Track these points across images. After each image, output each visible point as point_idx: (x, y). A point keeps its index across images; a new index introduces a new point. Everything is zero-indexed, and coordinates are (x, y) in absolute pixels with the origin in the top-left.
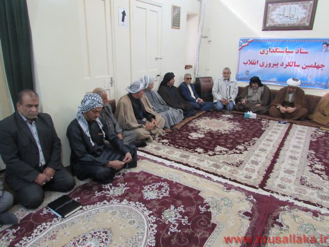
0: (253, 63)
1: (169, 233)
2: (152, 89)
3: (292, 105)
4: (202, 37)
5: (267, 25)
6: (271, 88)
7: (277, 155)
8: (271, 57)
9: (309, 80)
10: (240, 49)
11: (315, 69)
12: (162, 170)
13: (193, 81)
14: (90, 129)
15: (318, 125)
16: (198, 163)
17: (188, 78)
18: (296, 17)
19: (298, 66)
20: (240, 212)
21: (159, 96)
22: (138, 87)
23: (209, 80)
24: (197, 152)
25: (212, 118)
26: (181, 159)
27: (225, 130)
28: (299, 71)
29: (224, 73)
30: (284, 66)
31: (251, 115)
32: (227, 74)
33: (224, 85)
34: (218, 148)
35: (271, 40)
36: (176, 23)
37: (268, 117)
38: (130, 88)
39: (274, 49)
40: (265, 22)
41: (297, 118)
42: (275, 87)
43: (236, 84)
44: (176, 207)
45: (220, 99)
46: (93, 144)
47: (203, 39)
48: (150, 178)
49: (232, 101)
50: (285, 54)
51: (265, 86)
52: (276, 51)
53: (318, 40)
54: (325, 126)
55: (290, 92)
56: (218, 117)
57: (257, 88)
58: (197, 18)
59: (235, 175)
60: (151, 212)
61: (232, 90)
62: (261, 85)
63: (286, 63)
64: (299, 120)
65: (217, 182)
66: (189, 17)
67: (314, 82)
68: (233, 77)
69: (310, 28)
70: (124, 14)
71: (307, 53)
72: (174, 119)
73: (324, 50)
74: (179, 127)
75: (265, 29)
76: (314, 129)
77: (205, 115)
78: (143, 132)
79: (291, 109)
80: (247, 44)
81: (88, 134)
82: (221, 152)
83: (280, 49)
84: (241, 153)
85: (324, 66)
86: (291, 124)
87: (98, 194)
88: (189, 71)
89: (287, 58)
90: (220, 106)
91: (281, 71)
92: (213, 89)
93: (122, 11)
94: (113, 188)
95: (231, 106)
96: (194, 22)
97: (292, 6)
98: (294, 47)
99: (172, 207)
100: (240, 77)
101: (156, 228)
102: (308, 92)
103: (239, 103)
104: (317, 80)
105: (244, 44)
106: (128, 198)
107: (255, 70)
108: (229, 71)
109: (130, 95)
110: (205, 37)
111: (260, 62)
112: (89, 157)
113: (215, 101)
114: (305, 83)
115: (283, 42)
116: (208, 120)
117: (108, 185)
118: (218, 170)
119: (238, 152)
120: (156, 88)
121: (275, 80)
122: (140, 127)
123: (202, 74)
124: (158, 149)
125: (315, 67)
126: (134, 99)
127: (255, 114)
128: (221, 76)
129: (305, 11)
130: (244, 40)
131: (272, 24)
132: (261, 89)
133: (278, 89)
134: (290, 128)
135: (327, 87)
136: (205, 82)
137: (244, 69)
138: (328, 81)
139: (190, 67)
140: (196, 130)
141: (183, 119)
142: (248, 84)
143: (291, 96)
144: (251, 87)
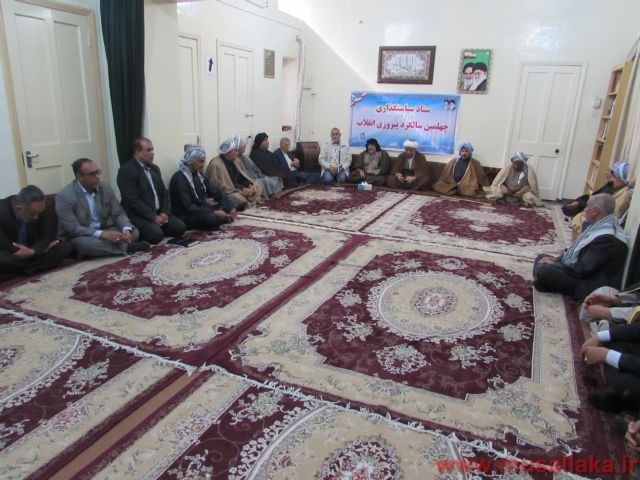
0: (368, 124)
3: (411, 173)
4: (303, 88)
5: (383, 77)
6: (391, 155)
7: (382, 214)
8: (390, 116)
9: (433, 144)
10: (352, 106)
11: (438, 131)
12: (266, 224)
13: (292, 147)
15: (438, 194)
16: (302, 220)
18: (413, 69)
19: (420, 127)
20: (337, 241)
21: (252, 162)
23: (315, 146)
24: (300, 213)
25: (318, 189)
26: (284, 218)
27: (333, 199)
28: (420, 132)
29: (333, 134)
30: (405, 127)
31: (366, 186)
32: (336, 136)
33: (333, 151)
34: (323, 211)
35: (388, 95)
36: (269, 71)
38: (221, 148)
39: (392, 106)
40: (380, 72)
41: (417, 188)
42: (394, 153)
43: (348, 150)
44: (283, 240)
45: (329, 168)
46: (197, 197)
47: (304, 91)
48: (255, 228)
49: (343, 170)
50: (405, 112)
51: (384, 152)
52: (395, 109)
53: (439, 96)
54: (445, 194)
55: (409, 157)
56: (325, 190)
57: (374, 153)
58: (296, 62)
59: (337, 226)
60: (262, 243)
61: (343, 156)
62: (378, 148)
63: (406, 123)
64: (419, 190)
65: (320, 229)
66: (286, 61)
67: (437, 147)
68: (344, 140)
69: (429, 81)
70: (211, 62)
71: (428, 111)
72: (272, 186)
73: (446, 108)
74: (279, 197)
75: (381, 81)
76: (434, 198)
77: (309, 188)
79: (410, 179)
80: (360, 99)
81: (193, 185)
82: (325, 213)
83: (399, 106)
84: (346, 214)
85: (447, 127)
86: (410, 194)
87: (209, 236)
88: (287, 135)
89: (407, 117)
90: (329, 177)
91: (401, 132)
92: (320, 157)
93: (209, 59)
94: (222, 233)
95: (342, 177)
96: (293, 68)
97: (408, 55)
98: (414, 104)
99: (280, 240)
100: (354, 141)
102: (429, 158)
103: (353, 173)
104: (441, 144)
105: (356, 100)
106: (239, 237)
107: (371, 132)
108: (338, 131)
109: (222, 157)
110: (308, 89)
111: (377, 123)
112: (194, 207)
113: (323, 171)
114: (426, 146)
115: (401, 98)
116: (313, 191)
118: (321, 223)
119: (343, 213)
120: (247, 152)
121: (395, 144)
122: (236, 192)
123: (305, 138)
124: (258, 212)
125: (438, 128)
126: (227, 159)
128: (329, 140)
129: (422, 62)
130: (357, 95)
131: (388, 76)
132: (379, 154)
133: (396, 155)
134: (407, 197)
135: (452, 152)
136: (308, 148)
137: (358, 130)
138: (452, 145)
139: (289, 128)
140: (299, 199)
141: (283, 190)
142: (364, 149)
143: (410, 161)
144: (367, 151)
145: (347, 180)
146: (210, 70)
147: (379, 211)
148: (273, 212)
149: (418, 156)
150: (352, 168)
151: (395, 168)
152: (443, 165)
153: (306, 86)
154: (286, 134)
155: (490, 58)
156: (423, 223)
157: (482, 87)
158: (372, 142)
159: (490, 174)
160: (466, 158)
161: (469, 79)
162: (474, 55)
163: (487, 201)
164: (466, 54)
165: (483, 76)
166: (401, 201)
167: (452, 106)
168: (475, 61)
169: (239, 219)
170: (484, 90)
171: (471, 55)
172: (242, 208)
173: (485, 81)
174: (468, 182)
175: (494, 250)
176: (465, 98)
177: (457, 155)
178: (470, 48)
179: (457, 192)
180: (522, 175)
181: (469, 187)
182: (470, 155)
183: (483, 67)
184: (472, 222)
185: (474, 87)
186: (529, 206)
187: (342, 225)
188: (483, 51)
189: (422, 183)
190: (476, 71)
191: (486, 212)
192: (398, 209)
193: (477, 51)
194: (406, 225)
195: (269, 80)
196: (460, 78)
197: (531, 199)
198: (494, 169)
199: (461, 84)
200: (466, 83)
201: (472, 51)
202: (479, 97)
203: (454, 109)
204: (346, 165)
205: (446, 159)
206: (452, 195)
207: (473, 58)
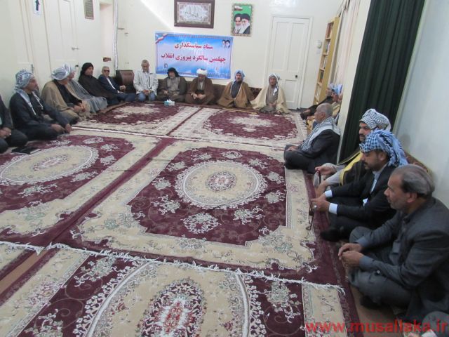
0: (170, 57)
2: (73, 79)
3: (202, 92)
4: (118, 28)
5: (178, 21)
6: (187, 79)
7: (183, 122)
8: (184, 51)
9: (216, 72)
10: (156, 43)
11: (219, 62)
12: (95, 133)
14: (31, 101)
15: (221, 107)
16: (123, 129)
17: (106, 71)
18: (200, 16)
19: (206, 59)
20: (150, 143)
21: (80, 86)
23: (130, 73)
24: (121, 124)
25: (135, 106)
28: (206, 63)
30: (196, 59)
31: (170, 102)
32: (145, 66)
33: (144, 77)
35: (184, 36)
36: (89, 13)
37: (185, 104)
39: (185, 43)
40: (176, 18)
41: (206, 103)
42: (189, 79)
43: (155, 76)
45: (142, 90)
46: (35, 114)
47: (119, 31)
48: (87, 137)
49: (153, 92)
50: (195, 48)
51: (181, 77)
52: (188, 46)
53: (219, 37)
54: (226, 107)
56: (140, 106)
57: (174, 79)
58: (110, 8)
59: (150, 132)
60: (93, 147)
61: (152, 81)
62: (177, 75)
63: (197, 57)
65: (138, 135)
66: (102, 6)
67: (219, 74)
68: (152, 69)
69: (211, 26)
70: (37, 3)
71: (211, 48)
72: (98, 104)
73: (224, 46)
74: (104, 112)
75: (177, 25)
76: (218, 110)
77: (128, 105)
79: (201, 96)
80: (162, 38)
82: (141, 123)
83: (191, 44)
84: (157, 123)
85: (225, 60)
86: (202, 107)
87: (49, 145)
89: (197, 52)
90: (142, 97)
91: (193, 63)
92: (134, 82)
93: (36, 0)
95: (152, 96)
96: (108, 13)
97: (196, 6)
98: (201, 42)
100: (160, 70)
101: (98, 151)
102: (215, 82)
103: (160, 93)
104: (221, 72)
105: (159, 39)
106: (74, 144)
107: (172, 63)
108: (147, 63)
109: (55, 82)
110: (122, 29)
111: (176, 56)
112: (34, 122)
113: (138, 93)
114: (212, 73)
115: (193, 38)
116: (131, 107)
118: (139, 131)
119: (155, 122)
120: (76, 77)
121: (189, 72)
123: (122, 67)
124: (88, 124)
125: (219, 60)
126: (59, 83)
127: (174, 102)
128: (141, 69)
129: (206, 12)
130: (160, 34)
131: (182, 21)
132: (178, 79)
133: (191, 80)
134: (200, 110)
135: (229, 77)
136: (125, 75)
137: (162, 62)
138: (229, 72)
139: (109, 59)
140: (120, 114)
141: (107, 107)
143: (202, 84)
144: (169, 77)
145: (156, 99)
146: (37, 9)
147: (181, 120)
148: (100, 124)
151: (191, 89)
152: (224, 87)
153: (119, 27)
154: (107, 64)
155: (252, 11)
156: (212, 128)
157: (247, 32)
158: (172, 70)
159: (255, 92)
160: (240, 81)
161: (238, 25)
162: (241, 8)
163: (254, 111)
164: (236, 7)
165: (248, 24)
166: (196, 113)
167: (228, 44)
168: (241, 13)
170: (249, 33)
171: (239, 7)
172: (74, 121)
173: (249, 27)
174: (241, 99)
175: (260, 144)
176: (236, 39)
177: (233, 80)
178: (238, 2)
179: (234, 106)
180: (276, 90)
181: (242, 101)
182: (242, 79)
183: (247, 17)
184: (244, 126)
185: (242, 31)
186: (281, 114)
187: (154, 132)
188: (247, 5)
190: (243, 20)
191: (253, 118)
192: (194, 118)
193: (243, 5)
194: (200, 129)
195: (89, 21)
196: (233, 25)
197: (281, 109)
198: (257, 89)
199: (233, 29)
200: (237, 28)
201: (240, 5)
202: (245, 38)
203: (229, 46)
204: (154, 88)
205: (225, 82)
206: (231, 108)
207: (240, 10)
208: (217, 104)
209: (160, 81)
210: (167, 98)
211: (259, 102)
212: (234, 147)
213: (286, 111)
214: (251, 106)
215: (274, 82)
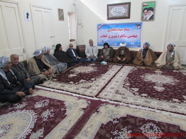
0: (105, 36)
1: (42, 122)
2: (49, 53)
3: (124, 56)
4: (78, 24)
5: (109, 17)
6: (114, 48)
8: (113, 33)
9: (132, 43)
10: (98, 30)
11: (134, 37)
12: (48, 94)
15: (135, 65)
16: (68, 89)
17: (71, 46)
18: (122, 13)
19: (126, 37)
20: (80, 108)
22: (39, 53)
23: (84, 46)
24: (69, 83)
25: (84, 66)
26: (60, 87)
27: (88, 72)
28: (126, 39)
30: (120, 37)
31: (104, 63)
32: (91, 43)
33: (90, 49)
34: (82, 81)
35: (112, 24)
37: (113, 63)
40: (108, 15)
42: (116, 48)
43: (97, 48)
44: (50, 110)
45: (89, 56)
46: (10, 84)
47: (79, 25)
48: (40, 98)
49: (95, 56)
50: (119, 31)
52: (115, 30)
53: (133, 23)
54: (138, 65)
55: (122, 50)
56: (87, 65)
57: (107, 49)
58: (75, 14)
59: (85, 93)
60: (36, 113)
62: (109, 47)
63: (120, 36)
64: (127, 63)
65: (75, 96)
66: (70, 14)
67: (134, 44)
68: (95, 44)
69: (129, 17)
70: (28, 14)
71: (129, 30)
73: (136, 28)
74: (64, 72)
75: (109, 19)
76: (133, 67)
78: (42, 76)
80: (101, 27)
81: (6, 78)
82: (82, 82)
83: (117, 29)
84: (92, 82)
85: (137, 36)
86: (123, 66)
87: (10, 109)
89: (120, 33)
90: (89, 60)
91: (118, 39)
92: (85, 51)
93: (27, 13)
94: (19, 105)
95: (95, 59)
96: (73, 17)
97: (119, 7)
98: (123, 27)
99: (48, 110)
100: (99, 44)
101: (36, 121)
102: (131, 49)
104: (135, 43)
105: (99, 27)
106: (26, 109)
107: (106, 40)
108: (92, 41)
109: (35, 57)
110: (80, 24)
111: (108, 36)
113: (87, 57)
114: (129, 45)
115: (118, 25)
116: (82, 67)
117: (17, 104)
118: (78, 91)
119: (91, 81)
121: (116, 44)
122: (40, 73)
123: (80, 44)
124: (50, 84)
125: (133, 37)
126: (38, 59)
127: (106, 62)
129: (125, 9)
130: (99, 25)
131: (111, 16)
132: (109, 49)
133: (117, 49)
134: (122, 68)
135: (140, 46)
136: (81, 48)
137: (101, 39)
138: (140, 43)
142: (103, 47)
143: (123, 51)
144: (104, 48)
145: (97, 60)
146: (27, 18)
149: (126, 49)
150: (99, 55)
151: (116, 54)
152: (137, 52)
153: (79, 23)
155: (155, 5)
157: (152, 18)
158: (106, 44)
159: (158, 55)
160: (146, 49)
161: (145, 15)
162: (148, 4)
163: (157, 68)
164: (144, 4)
165: (152, 13)
166: (119, 71)
167: (139, 27)
168: (148, 7)
169: (38, 89)
170: (153, 19)
171: (146, 4)
173: (153, 15)
174: (148, 59)
176: (144, 24)
178: (145, 1)
179: (144, 64)
180: (173, 54)
181: (149, 61)
182: (148, 47)
183: (152, 9)
184: (154, 84)
185: (148, 18)
186: (177, 70)
188: (151, 2)
189: (128, 60)
190: (149, 11)
192: (118, 76)
193: (149, 2)
195: (61, 22)
196: (142, 15)
197: (178, 66)
198: (159, 53)
199: (143, 17)
200: (145, 17)
201: (147, 3)
202: (151, 22)
203: (140, 28)
204: (96, 55)
205: (137, 49)
206: (141, 66)
207: (147, 6)
208: (132, 63)
209: (99, 50)
210: (103, 60)
211: (161, 61)
212: (151, 117)
213: (181, 67)
214: (155, 64)
215: (171, 48)
